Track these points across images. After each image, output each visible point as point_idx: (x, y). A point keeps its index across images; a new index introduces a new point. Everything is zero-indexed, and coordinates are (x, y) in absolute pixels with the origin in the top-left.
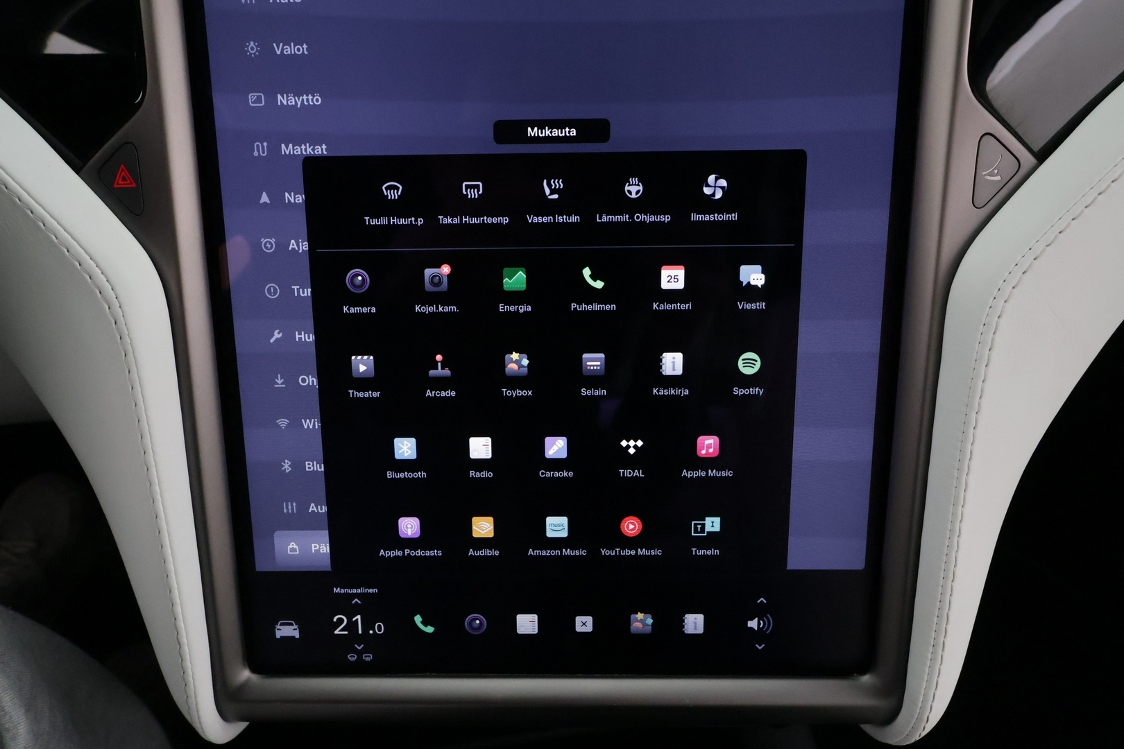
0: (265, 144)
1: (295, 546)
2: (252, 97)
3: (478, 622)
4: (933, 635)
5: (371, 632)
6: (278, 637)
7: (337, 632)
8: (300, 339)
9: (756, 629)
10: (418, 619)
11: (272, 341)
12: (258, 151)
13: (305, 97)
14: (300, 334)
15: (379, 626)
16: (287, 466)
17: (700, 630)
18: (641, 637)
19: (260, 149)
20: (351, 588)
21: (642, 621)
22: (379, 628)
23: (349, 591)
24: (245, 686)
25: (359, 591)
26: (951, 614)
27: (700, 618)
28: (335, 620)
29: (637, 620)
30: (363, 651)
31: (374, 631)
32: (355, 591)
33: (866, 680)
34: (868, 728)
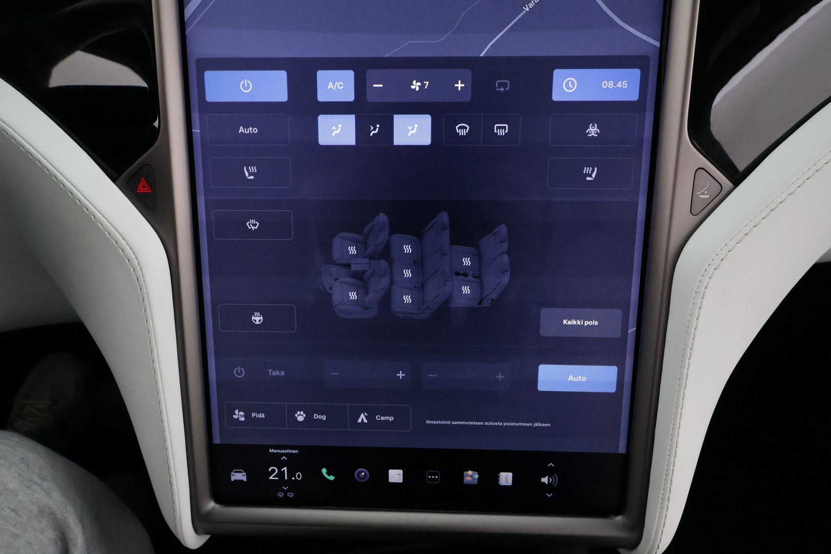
3: (363, 474)
4: (662, 492)
5: (293, 478)
6: (232, 480)
7: (271, 478)
9: (547, 483)
10: (324, 471)
15: (299, 475)
17: (510, 483)
18: (470, 486)
20: (281, 449)
21: (471, 476)
22: (299, 476)
23: (279, 451)
24: (211, 513)
25: (286, 451)
27: (510, 475)
28: (270, 470)
29: (468, 475)
30: (288, 491)
31: (295, 478)
32: (283, 451)
33: (619, 519)
34: (622, 551)
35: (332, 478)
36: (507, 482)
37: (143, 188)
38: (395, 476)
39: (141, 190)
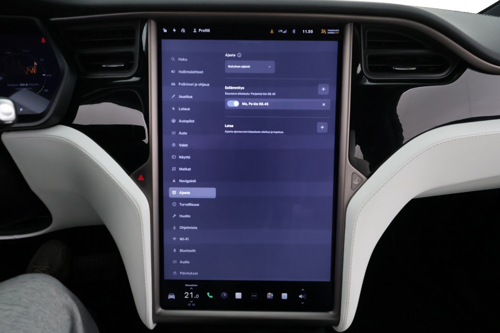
1: (176, 273)
2: (173, 156)
3: (225, 295)
5: (195, 297)
6: (169, 298)
7: (185, 297)
8: (181, 217)
9: (301, 298)
10: (208, 294)
11: (173, 217)
14: (181, 215)
16: (175, 250)
18: (270, 300)
19: (174, 169)
21: (270, 295)
22: (197, 296)
23: (189, 285)
24: (160, 313)
27: (286, 295)
28: (185, 294)
29: (269, 295)
30: (193, 303)
32: (191, 285)
33: (331, 313)
34: (334, 327)
35: (211, 297)
36: (285, 297)
37: (141, 178)
38: (238, 295)
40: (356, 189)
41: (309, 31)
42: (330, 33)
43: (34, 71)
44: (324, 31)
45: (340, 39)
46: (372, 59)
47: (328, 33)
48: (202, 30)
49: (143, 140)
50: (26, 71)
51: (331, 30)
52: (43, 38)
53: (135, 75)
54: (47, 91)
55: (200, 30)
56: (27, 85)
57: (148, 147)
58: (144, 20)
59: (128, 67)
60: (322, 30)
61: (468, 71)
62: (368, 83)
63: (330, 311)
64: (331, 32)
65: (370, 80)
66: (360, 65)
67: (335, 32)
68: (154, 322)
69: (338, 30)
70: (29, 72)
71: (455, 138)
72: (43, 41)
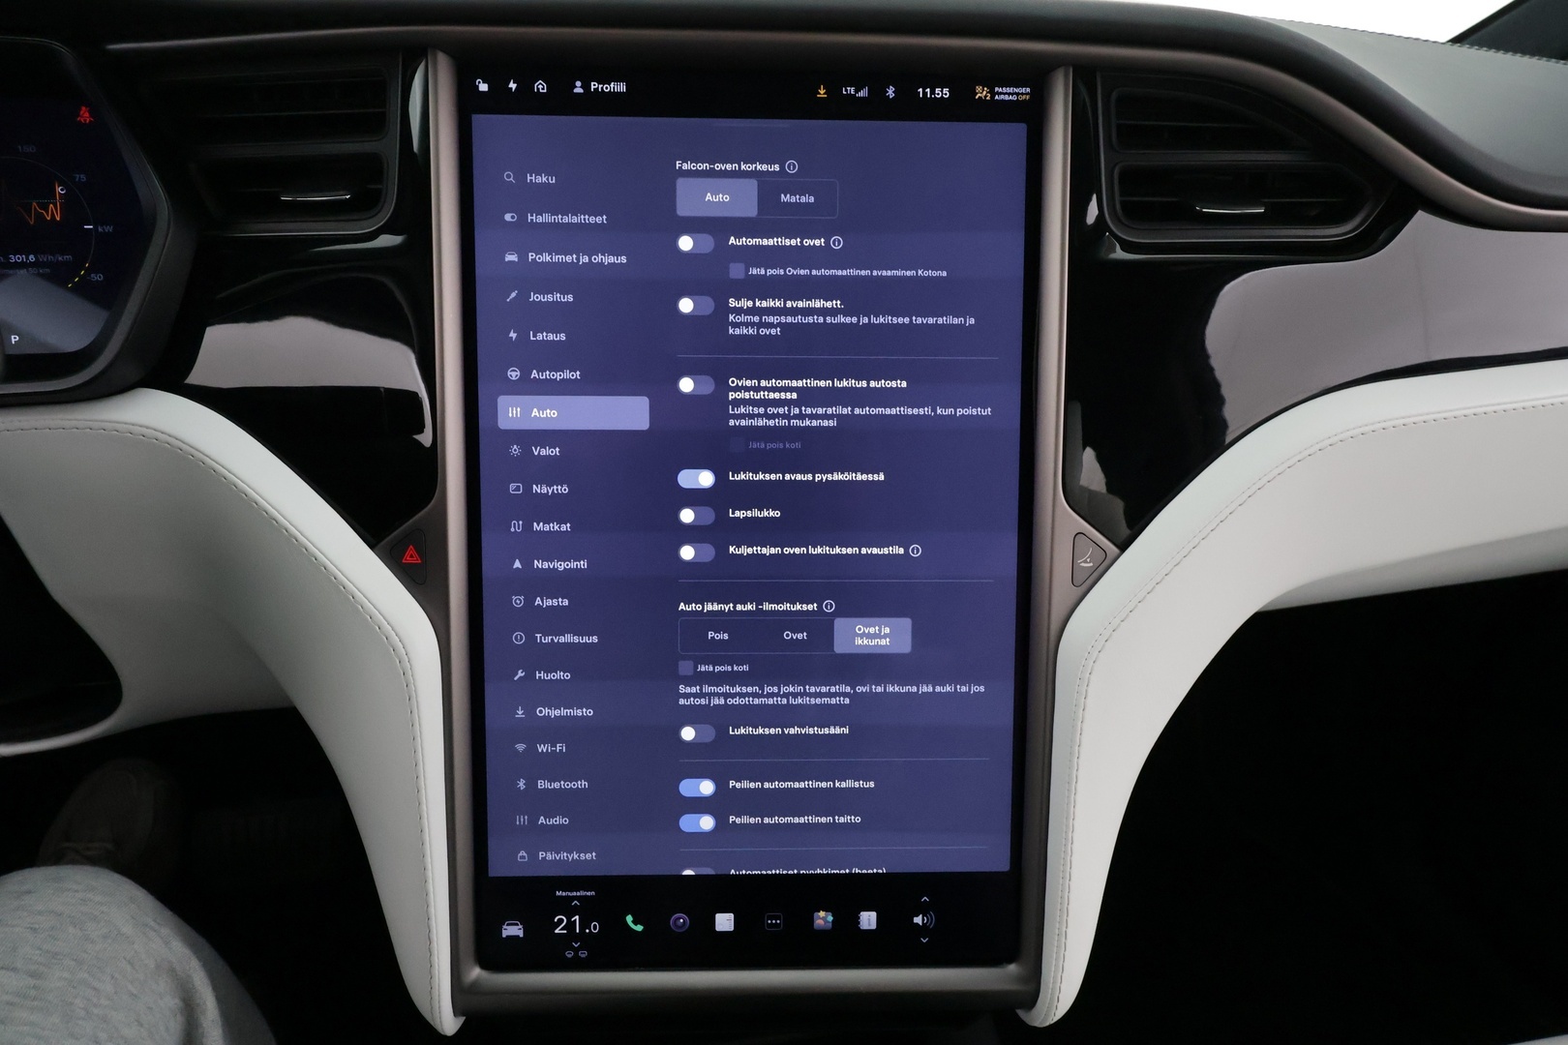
0: (521, 522)
1: (525, 854)
2: (512, 486)
3: (682, 920)
6: (504, 936)
7: (557, 931)
8: (540, 677)
9: (921, 924)
10: (629, 919)
11: (516, 679)
12: (515, 527)
13: (555, 487)
14: (540, 673)
15: (595, 925)
16: (522, 784)
17: (873, 926)
18: (823, 932)
19: (516, 526)
20: (571, 891)
21: (824, 919)
22: (595, 927)
23: (569, 894)
24: (475, 984)
25: (578, 894)
26: (1070, 907)
27: (873, 915)
28: (556, 920)
29: (819, 918)
30: (580, 948)
31: (590, 930)
32: (575, 894)
33: (1012, 968)
34: (1021, 1013)
35: (639, 928)
36: (869, 925)
37: (411, 557)
38: (724, 922)
39: (407, 559)
40: (1086, 583)
41: (938, 90)
42: (1002, 97)
43: (54, 213)
44: (985, 93)
45: (1034, 116)
46: (1131, 180)
47: (997, 97)
48: (600, 86)
49: (415, 436)
50: (30, 217)
51: (1005, 90)
52: (84, 108)
53: (386, 229)
54: (98, 277)
55: (594, 85)
56: (32, 258)
57: (433, 457)
58: (414, 54)
59: (365, 203)
60: (979, 89)
61: (1421, 218)
62: (1119, 254)
63: (1010, 961)
64: (1005, 94)
65: (1127, 247)
66: (1095, 196)
67: (1018, 94)
68: (457, 1010)
69: (1028, 90)
70: (40, 217)
71: (1384, 425)
72: (85, 116)
